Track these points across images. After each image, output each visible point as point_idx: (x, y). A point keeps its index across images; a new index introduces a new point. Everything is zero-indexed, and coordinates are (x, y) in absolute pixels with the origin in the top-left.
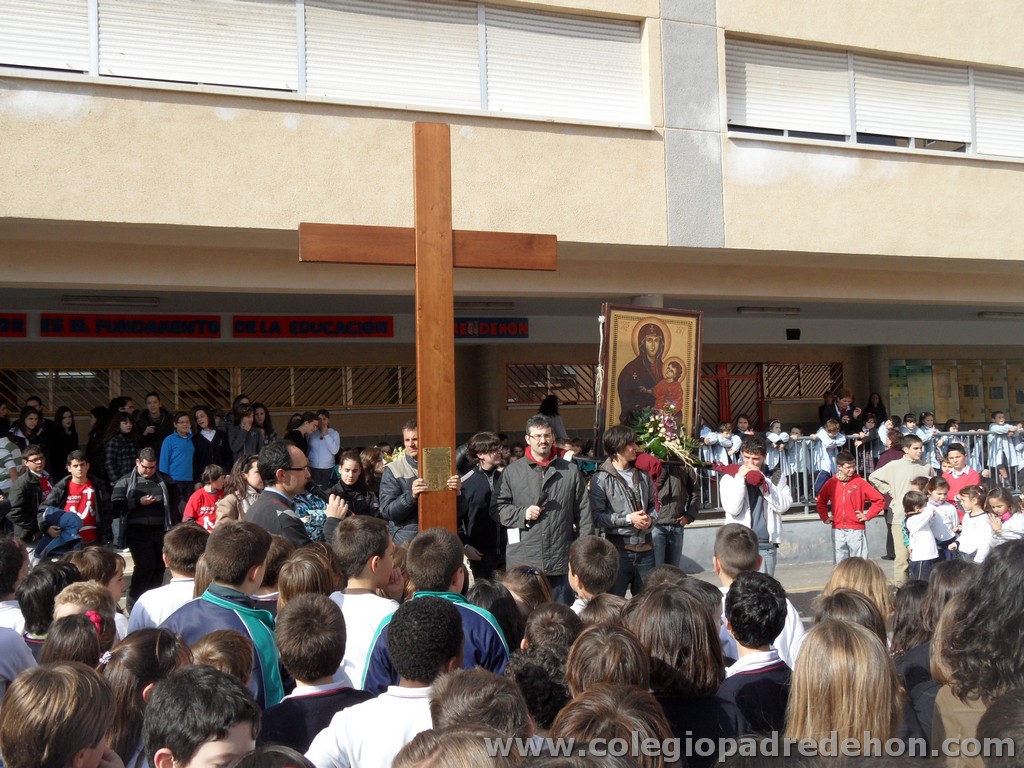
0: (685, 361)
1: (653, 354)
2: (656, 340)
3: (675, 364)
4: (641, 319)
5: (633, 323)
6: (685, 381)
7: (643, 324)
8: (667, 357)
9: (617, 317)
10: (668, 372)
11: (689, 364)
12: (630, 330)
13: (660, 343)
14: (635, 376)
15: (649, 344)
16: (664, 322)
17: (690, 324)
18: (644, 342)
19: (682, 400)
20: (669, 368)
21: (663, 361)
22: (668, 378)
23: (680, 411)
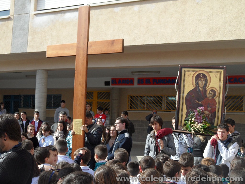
0: (218, 89)
1: (201, 86)
2: (203, 80)
3: (213, 91)
4: (196, 72)
5: (192, 73)
6: (218, 98)
7: (197, 73)
8: (209, 87)
9: (185, 71)
11: (220, 90)
12: (191, 76)
13: (206, 81)
14: (193, 96)
15: (200, 82)
16: (207, 72)
17: (220, 73)
18: (198, 81)
19: (216, 107)
20: (210, 92)
21: (207, 89)
22: (209, 97)
23: (215, 112)
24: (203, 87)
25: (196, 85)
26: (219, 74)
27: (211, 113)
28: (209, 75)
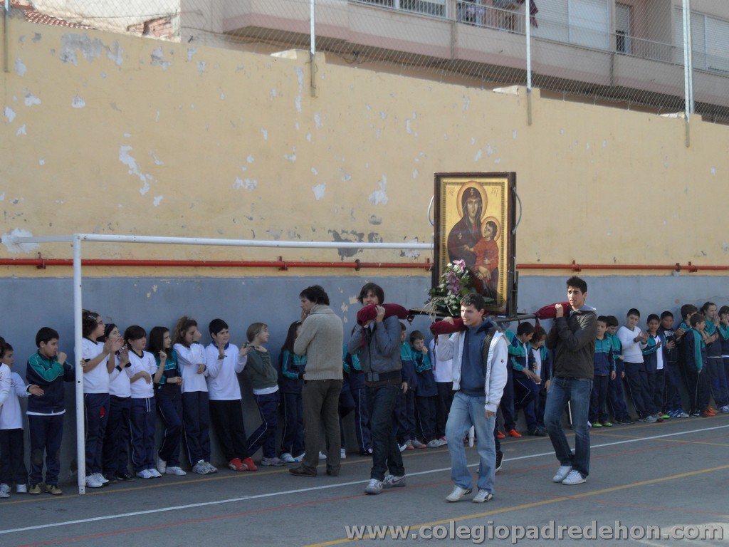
0: (500, 220)
1: (473, 215)
2: (476, 203)
3: (491, 224)
4: (463, 184)
5: (457, 188)
6: (500, 239)
7: (465, 188)
8: (485, 217)
9: (445, 185)
10: (485, 231)
11: (503, 222)
12: (455, 194)
13: (479, 204)
14: (460, 236)
15: (470, 206)
16: (481, 184)
17: (502, 184)
18: (467, 205)
19: (497, 257)
20: (486, 227)
21: (482, 221)
22: (486, 237)
23: (497, 268)
24: (476, 216)
25: (464, 213)
26: (499, 188)
27: (490, 269)
28: (484, 190)
